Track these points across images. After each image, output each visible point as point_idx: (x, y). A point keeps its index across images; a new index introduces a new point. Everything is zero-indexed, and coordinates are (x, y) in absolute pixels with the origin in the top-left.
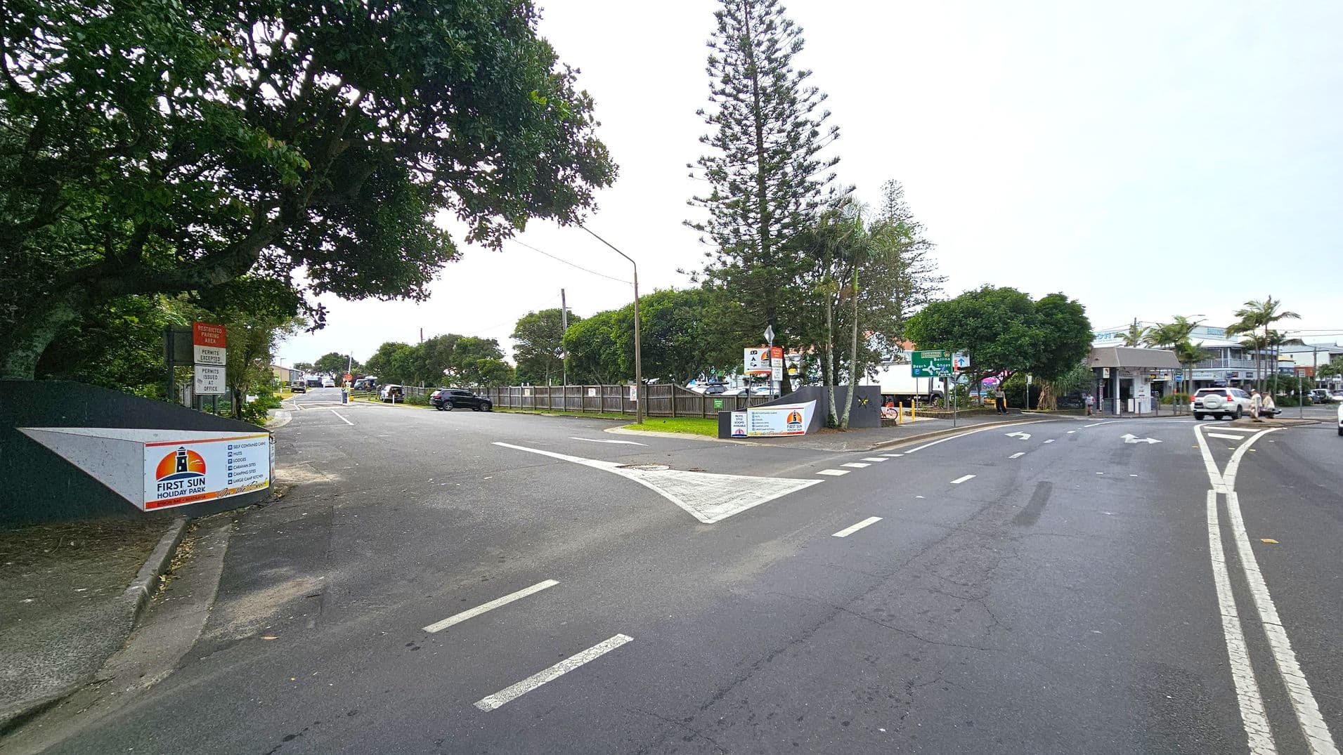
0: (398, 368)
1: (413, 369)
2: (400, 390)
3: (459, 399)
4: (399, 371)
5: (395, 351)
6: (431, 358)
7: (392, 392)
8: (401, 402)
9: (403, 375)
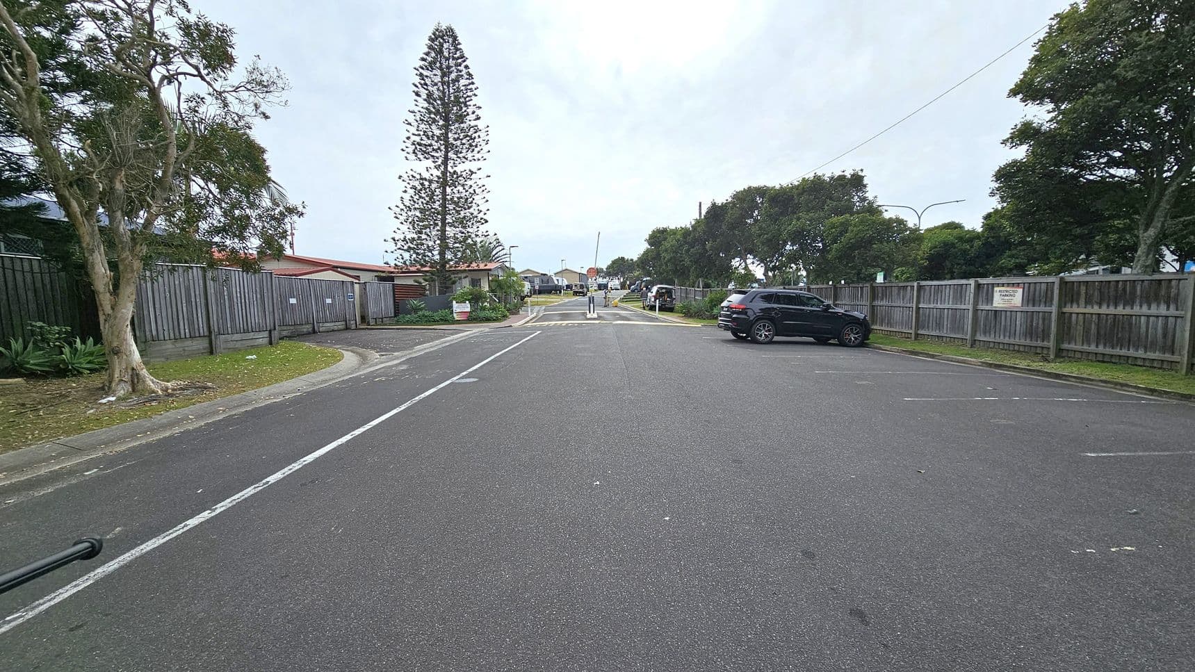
0: (669, 261)
1: (687, 262)
2: (669, 292)
3: (787, 314)
4: (670, 266)
5: (665, 239)
6: (715, 237)
7: (659, 295)
8: (671, 310)
9: (675, 272)
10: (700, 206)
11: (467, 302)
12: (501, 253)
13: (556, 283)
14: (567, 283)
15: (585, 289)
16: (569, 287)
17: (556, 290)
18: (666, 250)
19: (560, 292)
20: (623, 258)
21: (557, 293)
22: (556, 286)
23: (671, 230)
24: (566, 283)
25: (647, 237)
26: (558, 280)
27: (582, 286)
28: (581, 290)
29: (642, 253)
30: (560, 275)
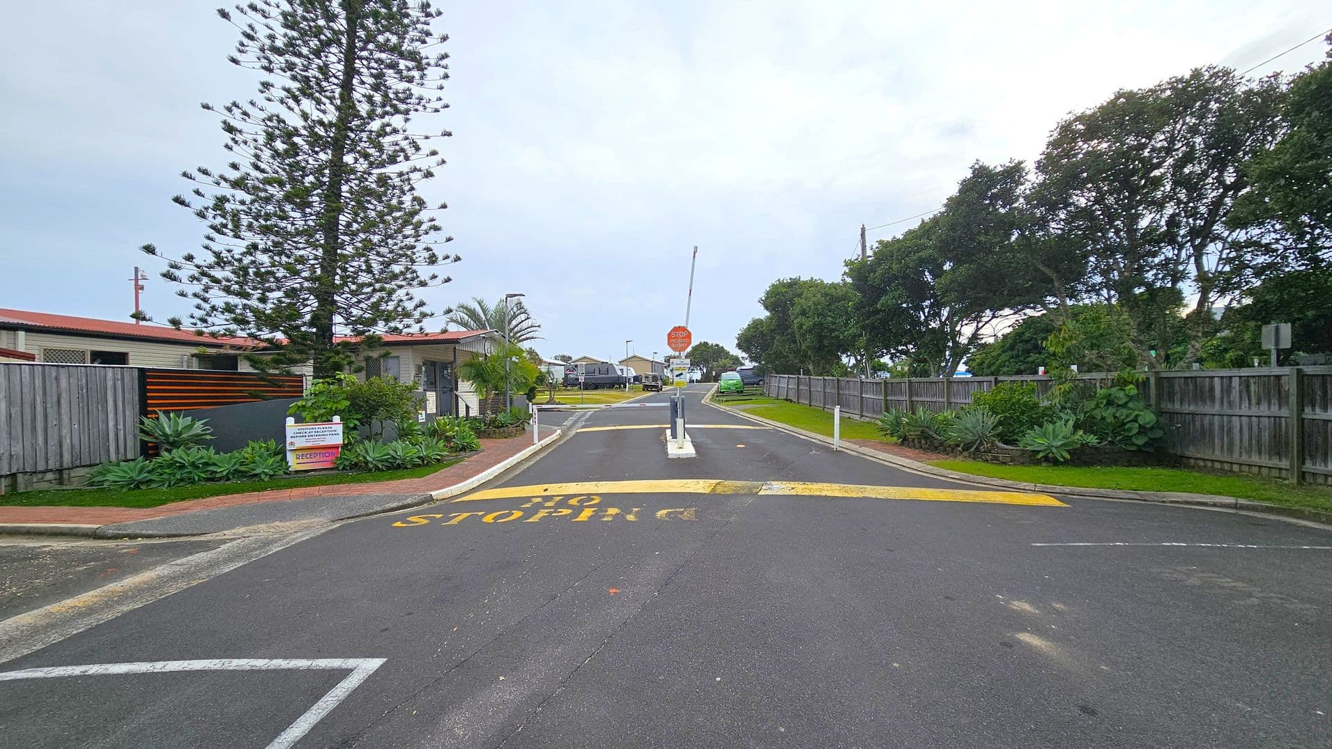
10: (863, 235)
11: (337, 419)
12: (525, 325)
13: (619, 373)
14: (634, 374)
15: (660, 383)
16: (636, 379)
17: (617, 383)
18: (803, 313)
19: (625, 387)
20: (706, 343)
21: (620, 387)
22: (619, 378)
23: (805, 283)
24: (632, 373)
25: (763, 296)
26: (622, 370)
27: (655, 378)
28: (653, 384)
29: (745, 326)
30: (625, 363)
